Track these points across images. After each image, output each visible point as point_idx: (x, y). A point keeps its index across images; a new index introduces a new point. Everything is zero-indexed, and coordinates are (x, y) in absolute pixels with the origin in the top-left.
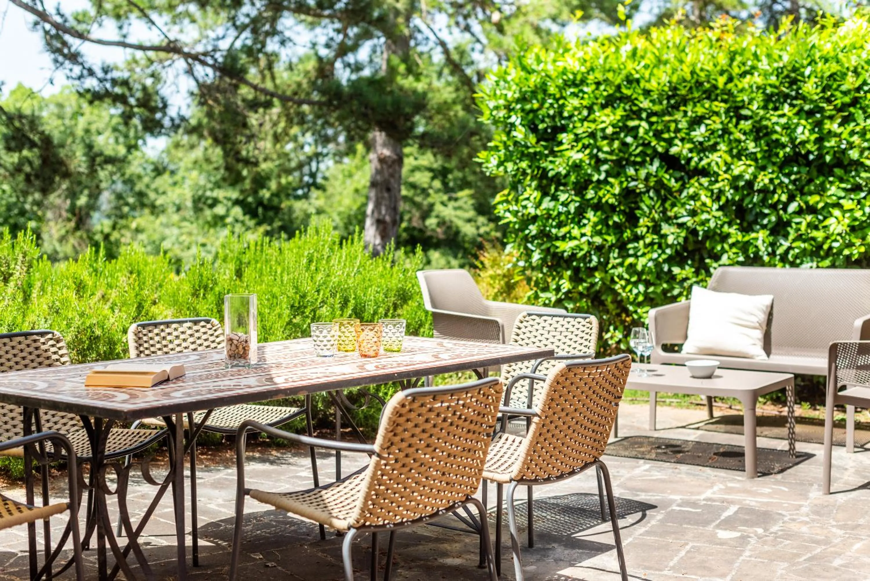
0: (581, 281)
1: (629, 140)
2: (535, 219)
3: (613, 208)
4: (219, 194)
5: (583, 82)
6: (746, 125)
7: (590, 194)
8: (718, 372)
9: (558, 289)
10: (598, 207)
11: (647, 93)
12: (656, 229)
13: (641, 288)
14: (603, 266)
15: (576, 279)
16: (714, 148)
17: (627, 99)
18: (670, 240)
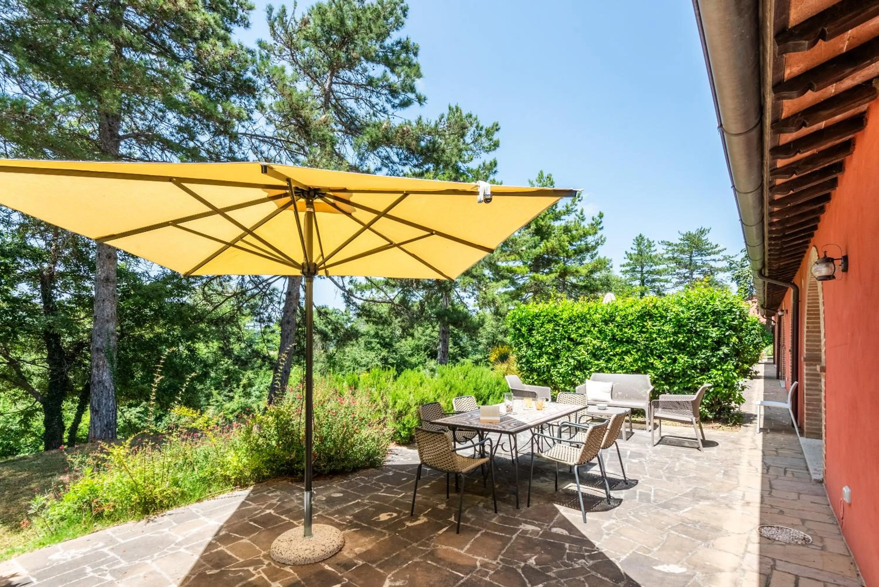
0: (540, 376)
1: (556, 333)
2: (525, 357)
3: (551, 354)
4: (373, 340)
5: (540, 315)
6: (596, 329)
7: (543, 350)
8: (608, 408)
9: (533, 378)
10: (547, 353)
11: (562, 319)
12: (567, 361)
13: (561, 378)
14: (549, 371)
15: (538, 375)
16: (585, 336)
17: (555, 321)
18: (572, 364)
